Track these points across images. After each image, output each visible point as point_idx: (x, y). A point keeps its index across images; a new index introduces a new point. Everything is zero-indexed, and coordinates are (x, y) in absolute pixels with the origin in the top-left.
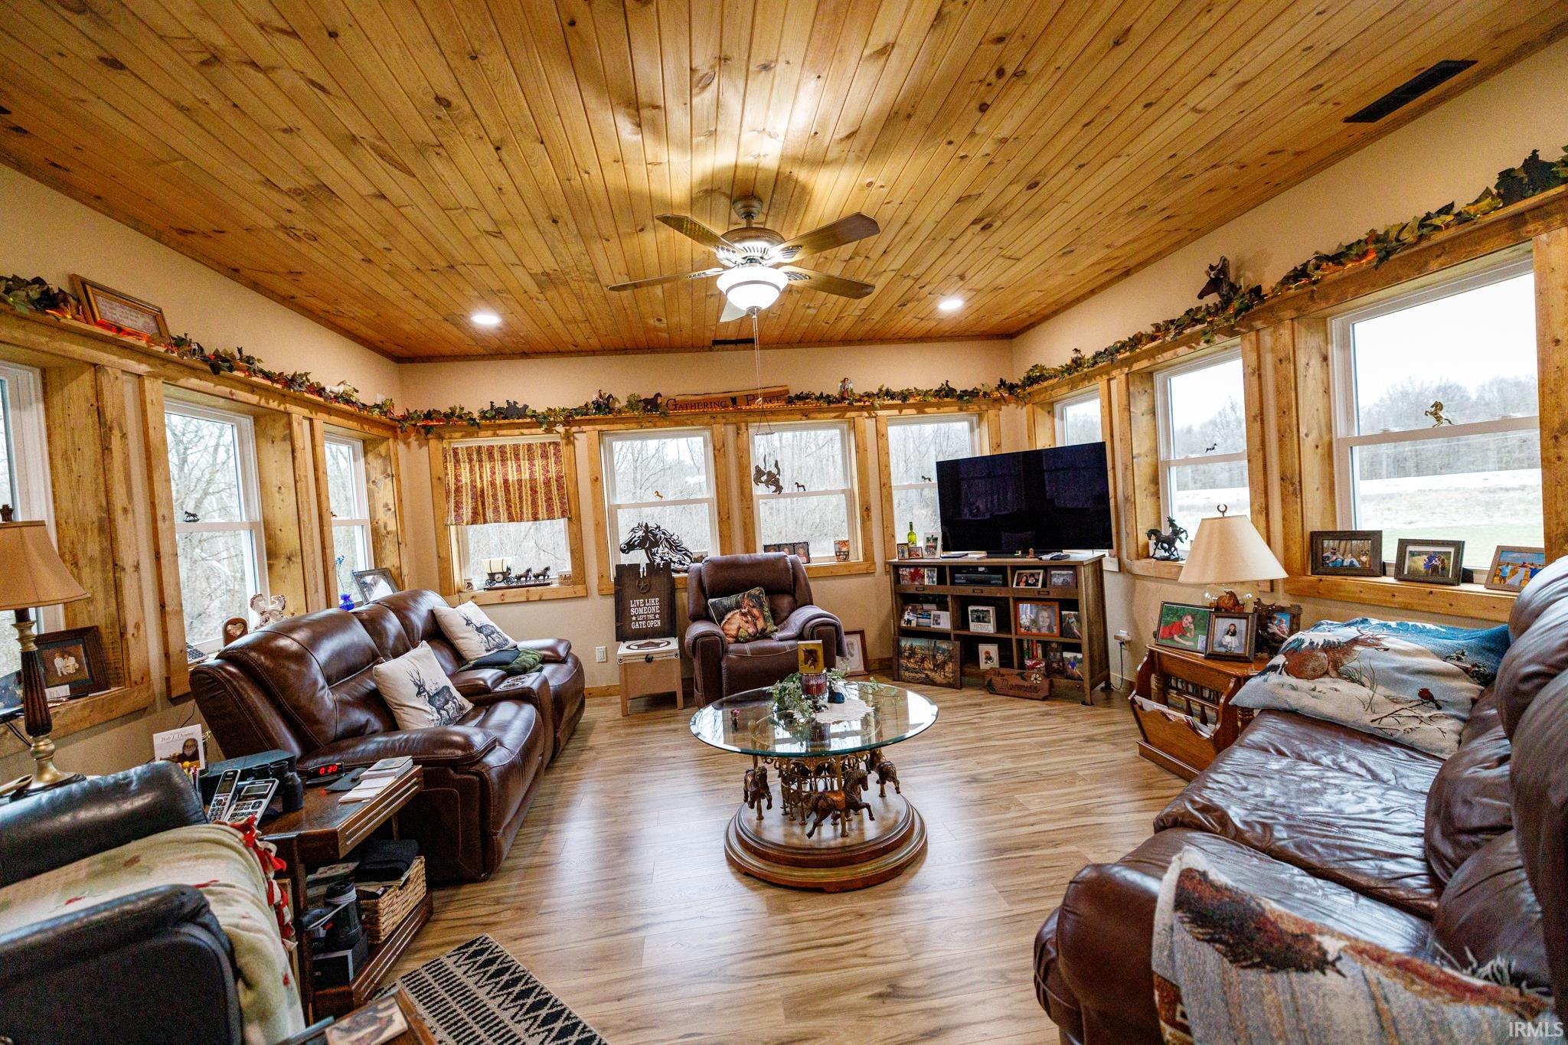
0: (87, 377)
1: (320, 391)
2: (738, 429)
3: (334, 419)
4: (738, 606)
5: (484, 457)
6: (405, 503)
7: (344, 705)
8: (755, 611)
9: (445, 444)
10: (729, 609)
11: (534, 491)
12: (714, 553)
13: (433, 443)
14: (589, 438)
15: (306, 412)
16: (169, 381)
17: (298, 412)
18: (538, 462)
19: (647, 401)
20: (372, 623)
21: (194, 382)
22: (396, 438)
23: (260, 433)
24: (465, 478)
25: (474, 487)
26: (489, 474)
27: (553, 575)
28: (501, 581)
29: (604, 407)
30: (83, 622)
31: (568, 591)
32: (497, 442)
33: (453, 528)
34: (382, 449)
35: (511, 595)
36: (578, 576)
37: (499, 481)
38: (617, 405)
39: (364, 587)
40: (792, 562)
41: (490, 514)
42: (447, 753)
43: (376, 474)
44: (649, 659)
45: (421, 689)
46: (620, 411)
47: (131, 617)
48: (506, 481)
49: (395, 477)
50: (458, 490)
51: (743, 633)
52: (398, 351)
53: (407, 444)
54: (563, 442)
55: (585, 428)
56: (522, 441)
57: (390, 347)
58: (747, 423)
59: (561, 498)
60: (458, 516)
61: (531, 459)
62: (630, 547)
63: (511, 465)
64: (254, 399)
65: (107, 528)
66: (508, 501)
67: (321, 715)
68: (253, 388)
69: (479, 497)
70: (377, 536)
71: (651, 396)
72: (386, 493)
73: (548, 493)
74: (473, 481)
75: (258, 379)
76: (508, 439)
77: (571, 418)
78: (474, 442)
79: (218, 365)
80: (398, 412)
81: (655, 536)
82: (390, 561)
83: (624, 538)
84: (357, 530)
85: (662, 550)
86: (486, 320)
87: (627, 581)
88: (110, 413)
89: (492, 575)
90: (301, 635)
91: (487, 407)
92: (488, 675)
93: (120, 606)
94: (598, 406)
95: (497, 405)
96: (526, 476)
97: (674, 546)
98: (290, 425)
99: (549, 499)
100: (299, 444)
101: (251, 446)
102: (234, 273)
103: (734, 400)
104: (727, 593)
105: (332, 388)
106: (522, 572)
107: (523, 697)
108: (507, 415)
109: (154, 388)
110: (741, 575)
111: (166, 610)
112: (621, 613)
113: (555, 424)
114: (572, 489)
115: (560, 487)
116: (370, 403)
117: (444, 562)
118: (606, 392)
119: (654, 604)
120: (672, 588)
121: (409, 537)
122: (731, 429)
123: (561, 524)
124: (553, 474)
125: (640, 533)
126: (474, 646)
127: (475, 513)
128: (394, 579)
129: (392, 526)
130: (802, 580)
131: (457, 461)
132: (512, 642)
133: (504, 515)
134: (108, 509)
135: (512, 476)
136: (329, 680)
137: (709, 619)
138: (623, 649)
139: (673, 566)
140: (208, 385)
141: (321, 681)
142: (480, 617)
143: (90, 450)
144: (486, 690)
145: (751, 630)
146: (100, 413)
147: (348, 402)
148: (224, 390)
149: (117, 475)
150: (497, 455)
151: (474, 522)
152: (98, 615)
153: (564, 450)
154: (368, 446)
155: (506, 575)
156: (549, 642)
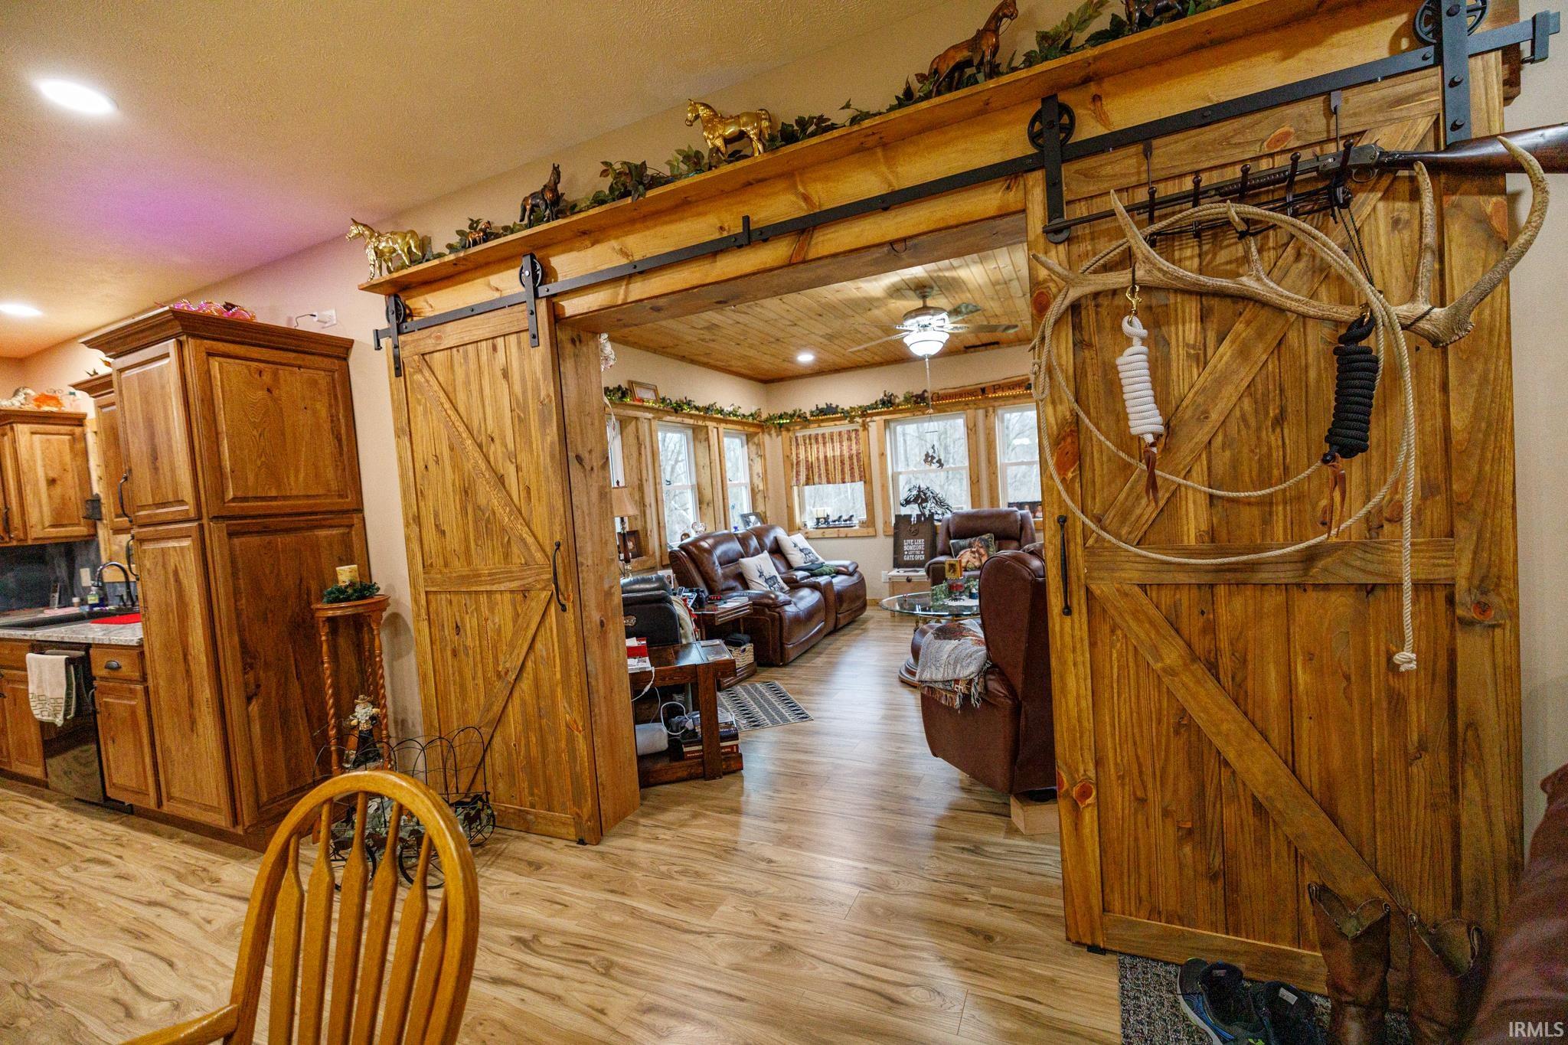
0: (634, 423)
1: (721, 411)
2: (987, 412)
3: (730, 426)
4: (970, 546)
5: (813, 441)
6: (769, 471)
7: (726, 577)
8: (982, 551)
9: (791, 434)
10: (964, 548)
11: (842, 462)
12: (966, 507)
13: (784, 433)
14: (878, 426)
15: (715, 424)
16: (660, 419)
17: (711, 425)
18: (845, 443)
19: (917, 396)
20: (743, 540)
21: (668, 418)
22: (763, 432)
23: (695, 438)
24: (802, 456)
25: (807, 461)
26: (815, 453)
27: (855, 521)
28: (824, 522)
29: (888, 402)
30: (634, 529)
31: (865, 531)
32: (820, 431)
33: (795, 488)
34: (756, 440)
35: (829, 533)
36: (870, 522)
37: (821, 457)
38: (897, 401)
39: (747, 523)
40: (1022, 516)
41: (816, 479)
42: (766, 601)
43: (753, 456)
44: (909, 580)
45: (761, 575)
46: (898, 405)
47: (649, 527)
48: (826, 457)
49: (762, 456)
50: (798, 463)
51: (970, 565)
52: (763, 377)
53: (770, 435)
54: (861, 429)
55: (875, 418)
56: (836, 430)
57: (760, 377)
58: (994, 407)
59: (859, 468)
60: (798, 480)
61: (841, 442)
62: (908, 502)
63: (829, 445)
64: (691, 421)
65: (641, 488)
66: (827, 470)
67: (716, 579)
68: (691, 416)
69: (809, 467)
70: (754, 492)
71: (920, 393)
72: (758, 468)
73: (852, 465)
74: (807, 457)
75: (693, 412)
76: (828, 429)
77: (865, 412)
78: (807, 432)
79: (677, 408)
80: (764, 416)
81: (925, 494)
82: (760, 509)
83: (904, 495)
84: (743, 488)
85: (930, 506)
86: (806, 358)
87: (902, 527)
88: (641, 438)
89: (818, 519)
90: (710, 541)
91: (814, 409)
92: (800, 574)
93: (645, 522)
94: (883, 403)
95: (820, 407)
96: (838, 453)
97: (940, 503)
98: (707, 433)
99: (852, 469)
100: (711, 443)
101: (692, 444)
102: (683, 358)
103: (983, 390)
104: (964, 537)
105: (728, 409)
106: (836, 518)
107: (814, 587)
108: (827, 413)
109: (655, 423)
110: (978, 524)
111: (660, 526)
112: (898, 548)
113: (854, 417)
114: (866, 460)
115: (858, 460)
116: (747, 414)
117: (790, 509)
118: (889, 391)
119: (920, 543)
120: (934, 531)
121: (771, 494)
122: (981, 413)
123: (859, 486)
124: (854, 452)
125: (915, 492)
126: (797, 559)
127: (808, 478)
128: (762, 518)
129: (761, 487)
130: (1029, 531)
131: (797, 445)
132: (821, 560)
133: (824, 479)
134: (641, 480)
135: (830, 454)
136: (721, 564)
137: (950, 554)
138: (894, 572)
139: (936, 517)
140: (673, 418)
141: (717, 563)
142: (805, 544)
143: (635, 454)
144: (796, 581)
145: (977, 564)
146: (638, 438)
147: (735, 415)
148: (679, 419)
149: (644, 465)
150: (820, 440)
151: (807, 484)
152: (638, 526)
153: (861, 434)
154: (749, 438)
155: (826, 519)
156: (846, 563)
